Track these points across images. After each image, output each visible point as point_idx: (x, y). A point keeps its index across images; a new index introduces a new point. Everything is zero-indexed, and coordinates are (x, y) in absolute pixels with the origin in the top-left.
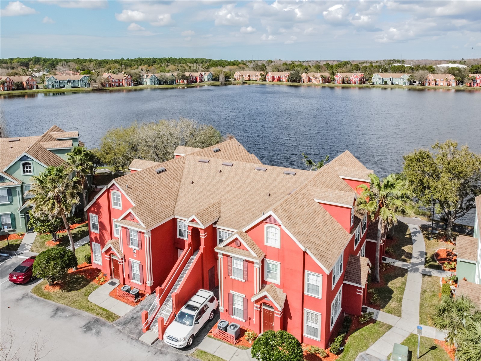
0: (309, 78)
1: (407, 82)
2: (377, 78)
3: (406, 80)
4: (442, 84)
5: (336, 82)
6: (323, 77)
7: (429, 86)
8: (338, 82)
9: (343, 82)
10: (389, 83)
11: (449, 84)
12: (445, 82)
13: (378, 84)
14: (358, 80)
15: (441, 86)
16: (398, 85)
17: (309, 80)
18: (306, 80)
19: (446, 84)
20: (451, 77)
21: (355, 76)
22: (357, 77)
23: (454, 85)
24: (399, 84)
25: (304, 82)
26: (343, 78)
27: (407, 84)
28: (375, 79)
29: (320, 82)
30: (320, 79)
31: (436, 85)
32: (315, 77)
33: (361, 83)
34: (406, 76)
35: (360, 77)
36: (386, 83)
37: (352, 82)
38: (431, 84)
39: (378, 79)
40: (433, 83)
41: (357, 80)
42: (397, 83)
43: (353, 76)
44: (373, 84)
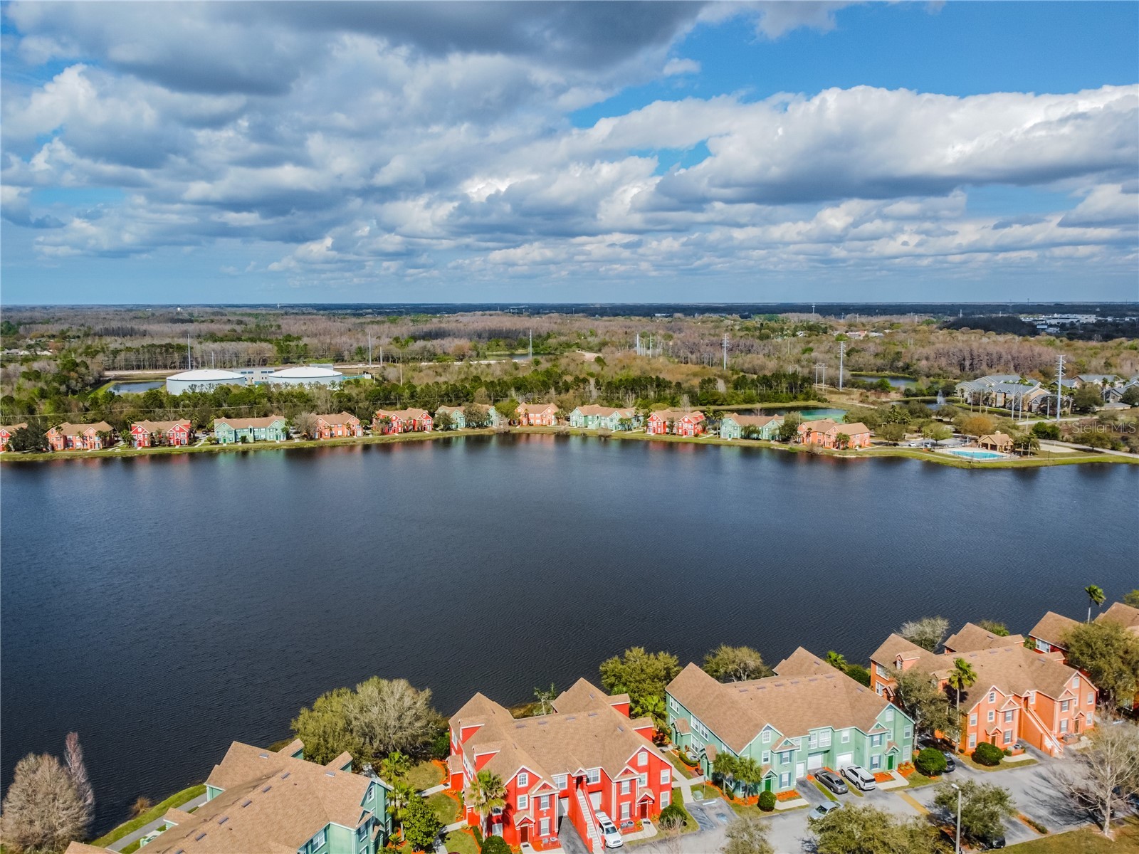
0: (65, 437)
1: (282, 434)
2: (223, 429)
3: (279, 431)
4: (340, 433)
5: (136, 443)
6: (102, 435)
7: (322, 439)
8: (140, 445)
9: (153, 444)
10: (250, 438)
11: (353, 434)
12: (346, 430)
13: (227, 441)
14: (186, 436)
15: (339, 436)
16: (265, 440)
17: (67, 443)
18: (60, 444)
19: (347, 432)
20: (354, 421)
21: (178, 429)
22: (181, 430)
23: (360, 433)
24: (268, 439)
25: (53, 448)
26: (152, 434)
27: (283, 439)
28: (220, 434)
29: (97, 445)
30: (97, 440)
31: (331, 436)
32: (83, 438)
33: (190, 444)
34: (278, 422)
35: (187, 430)
36: (244, 440)
37: (172, 442)
38: (323, 435)
39: (227, 433)
40: (327, 432)
41: (183, 436)
42: (263, 437)
43: (174, 429)
44: (218, 443)
